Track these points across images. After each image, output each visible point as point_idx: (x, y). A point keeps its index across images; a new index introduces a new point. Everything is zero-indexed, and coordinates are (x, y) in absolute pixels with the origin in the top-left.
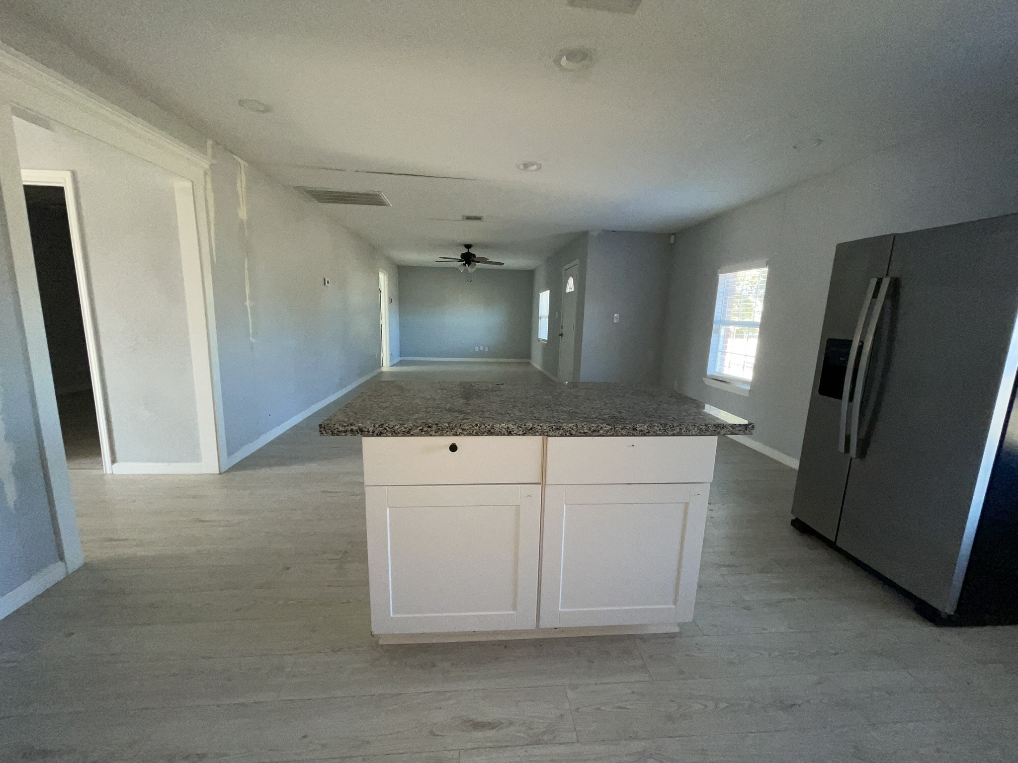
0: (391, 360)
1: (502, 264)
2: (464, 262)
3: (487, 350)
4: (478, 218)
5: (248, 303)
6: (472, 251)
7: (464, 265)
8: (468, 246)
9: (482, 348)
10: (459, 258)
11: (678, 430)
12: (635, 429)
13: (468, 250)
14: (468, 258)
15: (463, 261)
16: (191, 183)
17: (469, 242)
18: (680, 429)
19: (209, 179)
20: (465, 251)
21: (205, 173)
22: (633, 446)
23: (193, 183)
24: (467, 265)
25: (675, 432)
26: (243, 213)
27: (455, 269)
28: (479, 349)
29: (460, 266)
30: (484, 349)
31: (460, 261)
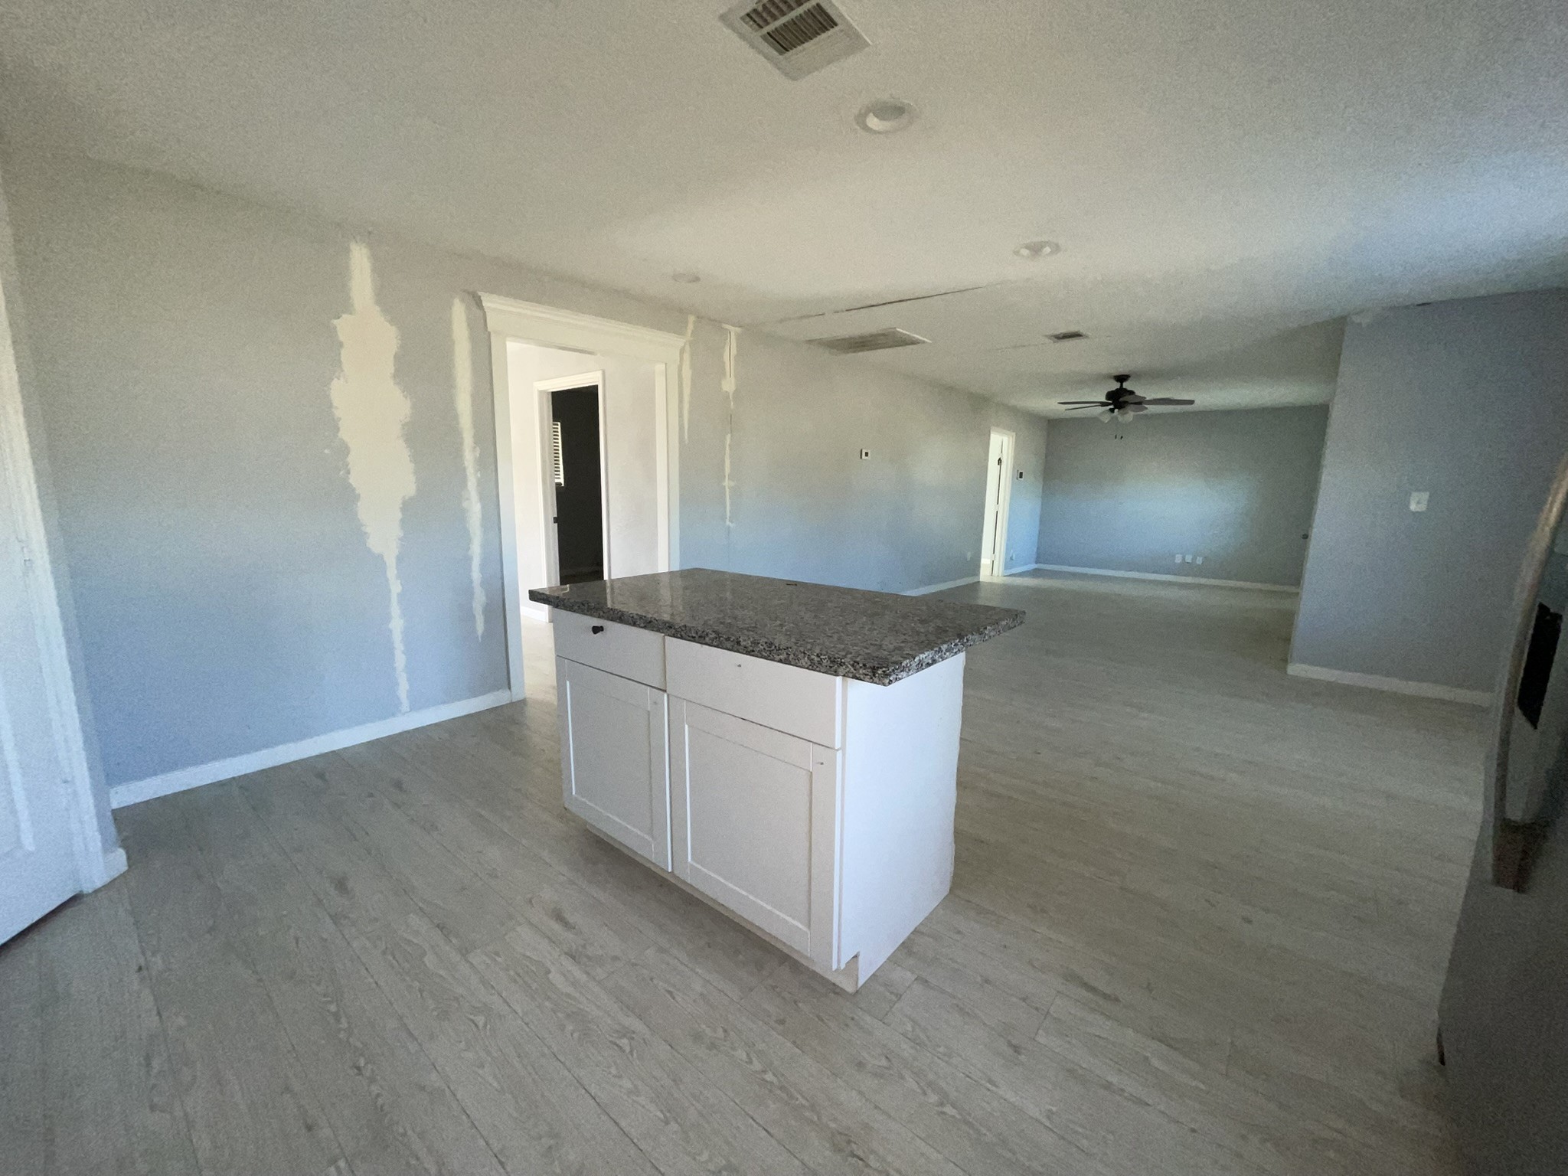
0: (1006, 567)
1: (1191, 402)
2: (1112, 407)
3: (1199, 561)
4: (1076, 335)
5: (727, 483)
6: (1127, 385)
7: (1112, 411)
8: (1121, 378)
9: (1189, 559)
10: (1103, 399)
11: (785, 655)
12: (738, 643)
13: (1122, 385)
14: (1118, 399)
15: (1110, 404)
16: (664, 365)
17: (1122, 371)
18: (787, 654)
19: (687, 356)
20: (1116, 386)
21: (682, 351)
22: (740, 666)
23: (666, 364)
24: (1116, 410)
25: (781, 657)
26: (729, 385)
27: (1095, 420)
28: (1184, 559)
29: (1103, 413)
30: (1194, 558)
31: (1103, 404)
